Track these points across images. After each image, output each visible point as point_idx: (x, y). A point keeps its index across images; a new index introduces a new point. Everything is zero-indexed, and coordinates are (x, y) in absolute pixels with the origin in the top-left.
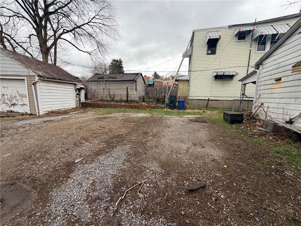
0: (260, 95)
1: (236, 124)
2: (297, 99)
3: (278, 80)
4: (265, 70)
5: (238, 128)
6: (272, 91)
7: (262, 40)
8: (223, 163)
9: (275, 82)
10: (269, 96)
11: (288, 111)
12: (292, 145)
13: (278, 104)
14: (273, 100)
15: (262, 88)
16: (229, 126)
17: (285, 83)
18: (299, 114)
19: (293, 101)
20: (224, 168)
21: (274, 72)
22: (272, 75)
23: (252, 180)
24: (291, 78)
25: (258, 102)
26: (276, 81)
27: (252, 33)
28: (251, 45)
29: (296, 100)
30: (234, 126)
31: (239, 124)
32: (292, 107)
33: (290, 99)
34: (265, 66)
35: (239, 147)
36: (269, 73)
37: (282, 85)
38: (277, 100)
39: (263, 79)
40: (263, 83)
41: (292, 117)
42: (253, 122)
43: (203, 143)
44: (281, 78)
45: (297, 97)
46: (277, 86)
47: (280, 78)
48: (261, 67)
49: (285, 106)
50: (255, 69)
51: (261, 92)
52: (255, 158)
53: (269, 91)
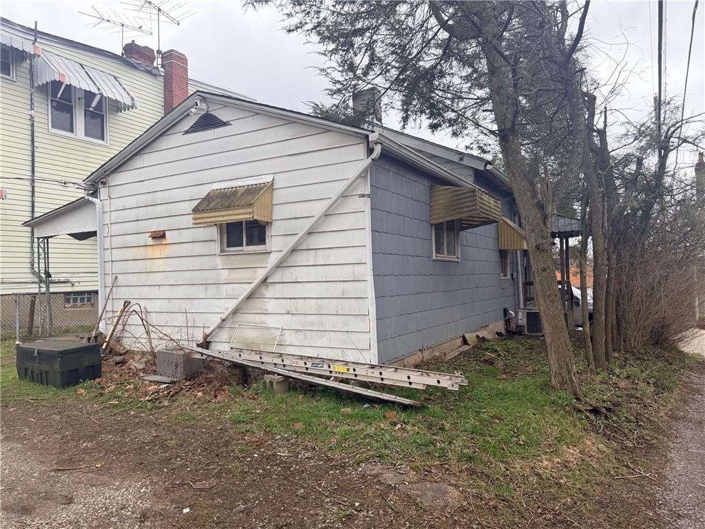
0: (116, 278)
1: (84, 381)
2: (208, 286)
3: (159, 236)
4: (116, 204)
5: (102, 394)
6: (149, 265)
7: (59, 96)
8: (171, 508)
9: (150, 241)
10: (143, 279)
11: (196, 316)
12: (243, 396)
13: (169, 302)
14: (154, 292)
15: (117, 255)
16: (67, 397)
17: (176, 246)
18: (220, 321)
19: (199, 291)
20: (188, 518)
21: (142, 213)
22: (140, 222)
23: (257, 502)
24: (186, 235)
25: (113, 299)
26: (154, 238)
27: (28, 61)
28: (32, 104)
29: (206, 289)
30: (83, 391)
31: (90, 380)
32: (202, 306)
33: (194, 287)
34: (115, 192)
35: (164, 447)
36: (132, 214)
37: (170, 250)
38: (166, 292)
39: (115, 229)
40: (117, 241)
41: (208, 331)
42: (117, 363)
43: (43, 488)
44: (164, 231)
45: (209, 282)
46: (157, 252)
47: (162, 233)
48: (103, 192)
49: (186, 305)
50: (88, 195)
51: (118, 267)
52: (217, 455)
53: (139, 266)
